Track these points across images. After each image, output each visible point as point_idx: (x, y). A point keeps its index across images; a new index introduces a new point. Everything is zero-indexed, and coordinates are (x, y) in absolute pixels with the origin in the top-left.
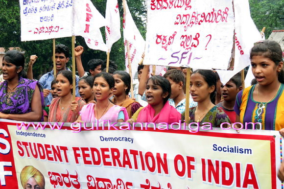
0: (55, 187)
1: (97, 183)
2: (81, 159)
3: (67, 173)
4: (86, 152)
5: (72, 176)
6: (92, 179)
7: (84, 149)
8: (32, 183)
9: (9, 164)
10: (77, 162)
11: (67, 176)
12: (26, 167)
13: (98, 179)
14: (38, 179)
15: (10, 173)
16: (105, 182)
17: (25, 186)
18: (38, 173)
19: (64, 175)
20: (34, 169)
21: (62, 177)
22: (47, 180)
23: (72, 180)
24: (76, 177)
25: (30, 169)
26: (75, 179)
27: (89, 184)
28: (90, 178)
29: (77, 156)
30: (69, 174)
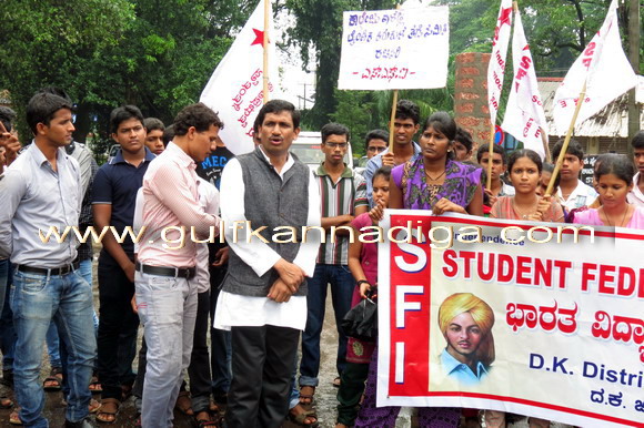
0: (515, 329)
1: (615, 326)
2: (593, 285)
3: (552, 306)
4: (608, 273)
5: (562, 311)
6: (606, 317)
7: (604, 268)
8: (464, 322)
9: (419, 289)
10: (584, 287)
11: (552, 310)
12: (456, 294)
13: (618, 319)
14: (479, 316)
15: (416, 306)
16: (632, 325)
17: (446, 327)
18: (481, 305)
19: (544, 310)
20: (473, 298)
21: (539, 313)
22: (500, 317)
23: (562, 318)
24: (572, 313)
25: (464, 299)
26: (570, 317)
27: (597, 325)
28: (601, 316)
29: (586, 277)
30: (558, 307)
